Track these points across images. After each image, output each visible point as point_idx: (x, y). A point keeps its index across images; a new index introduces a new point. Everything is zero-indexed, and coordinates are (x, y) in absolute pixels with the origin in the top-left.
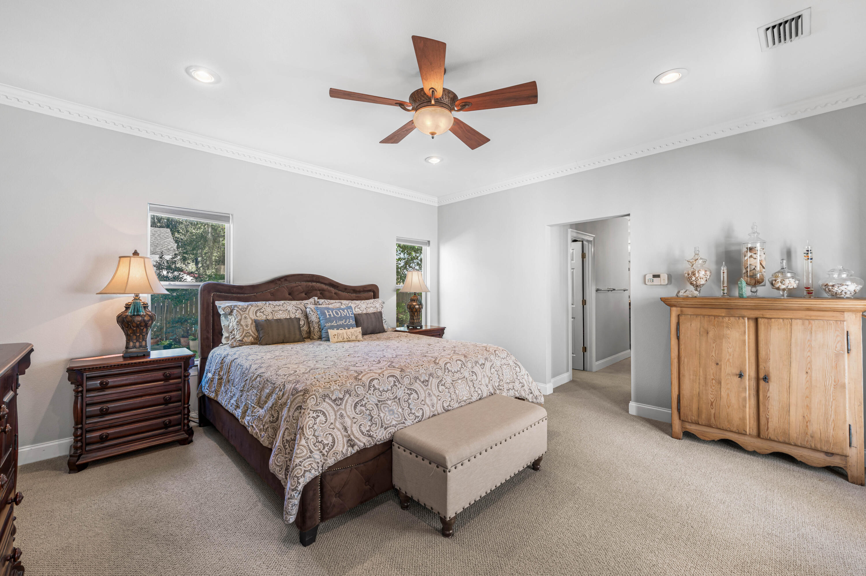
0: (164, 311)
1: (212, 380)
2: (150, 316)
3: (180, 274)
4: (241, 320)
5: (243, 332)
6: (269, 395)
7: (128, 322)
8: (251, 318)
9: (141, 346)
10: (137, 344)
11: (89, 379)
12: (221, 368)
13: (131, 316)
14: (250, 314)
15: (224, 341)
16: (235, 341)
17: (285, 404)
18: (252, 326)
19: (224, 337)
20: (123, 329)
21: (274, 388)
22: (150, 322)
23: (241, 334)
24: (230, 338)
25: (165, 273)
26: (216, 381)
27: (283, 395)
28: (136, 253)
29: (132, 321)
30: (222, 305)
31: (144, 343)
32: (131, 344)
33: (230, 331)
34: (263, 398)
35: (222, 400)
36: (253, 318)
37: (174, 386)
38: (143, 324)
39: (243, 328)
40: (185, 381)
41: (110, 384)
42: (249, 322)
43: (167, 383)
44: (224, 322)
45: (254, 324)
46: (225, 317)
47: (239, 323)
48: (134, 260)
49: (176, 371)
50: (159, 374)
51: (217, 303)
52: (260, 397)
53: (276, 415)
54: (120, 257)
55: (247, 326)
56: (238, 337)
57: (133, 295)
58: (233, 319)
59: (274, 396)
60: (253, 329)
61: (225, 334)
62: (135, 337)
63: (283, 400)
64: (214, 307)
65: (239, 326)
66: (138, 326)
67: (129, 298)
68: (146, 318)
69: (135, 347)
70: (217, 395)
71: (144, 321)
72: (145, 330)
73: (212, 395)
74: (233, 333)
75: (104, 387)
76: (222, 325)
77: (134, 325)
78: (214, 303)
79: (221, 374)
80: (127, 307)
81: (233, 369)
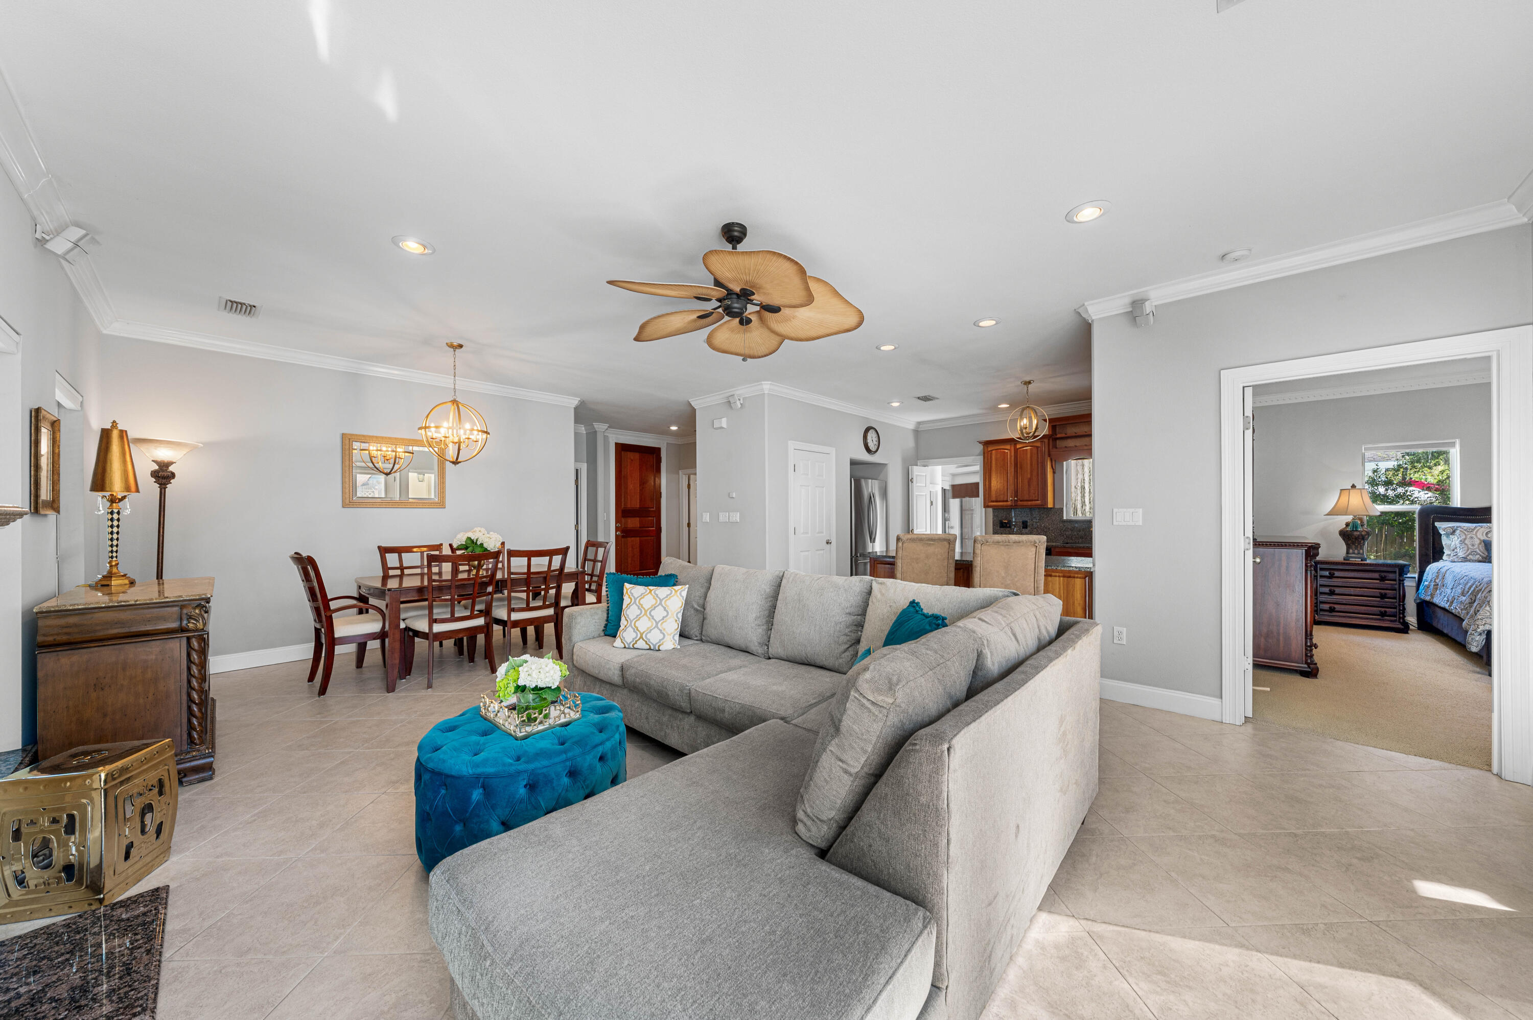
0: (1381, 541)
1: (1428, 587)
2: (1366, 531)
3: (1407, 491)
4: (1465, 539)
5: (1468, 550)
6: (1471, 587)
7: (1348, 535)
8: (1479, 539)
9: (1359, 553)
10: (1356, 551)
11: (1321, 569)
12: (1437, 577)
13: (1351, 531)
14: (1478, 534)
15: (1445, 557)
16: (1457, 557)
17: (1481, 590)
18: (1480, 546)
19: (1445, 555)
20: (1344, 540)
21: (1475, 582)
22: (1367, 536)
23: (1465, 552)
24: (1452, 555)
25: (1381, 490)
26: (1432, 587)
27: (1480, 585)
28: (1353, 486)
29: (1352, 535)
30: (1442, 526)
31: (1361, 551)
32: (1351, 551)
33: (1452, 549)
34: (1466, 589)
35: (1437, 600)
36: (1482, 538)
37: (1390, 586)
38: (1361, 537)
39: (1468, 547)
40: (1400, 584)
41: (1335, 575)
42: (1477, 542)
43: (1382, 582)
44: (1445, 541)
45: (1483, 543)
46: (1447, 537)
47: (1463, 542)
48: (1353, 492)
49: (1391, 576)
50: (1376, 575)
51: (1437, 524)
52: (1464, 590)
53: (1473, 599)
54: (1341, 490)
55: (1473, 545)
56: (1461, 554)
57: (1352, 516)
58: (1456, 538)
59: (1474, 586)
60: (1481, 548)
61: (1446, 551)
62: (1354, 546)
63: (1480, 588)
64: (1435, 528)
65: (1463, 544)
66: (1357, 538)
67: (1349, 518)
68: (1363, 533)
69: (1354, 553)
70: (1432, 598)
71: (1362, 535)
72: (1362, 542)
73: (1428, 598)
74: (1456, 550)
75: (1331, 576)
76: (1443, 543)
77: (1353, 537)
78: (1433, 524)
79: (1437, 581)
80: (1347, 525)
81: (1447, 575)
